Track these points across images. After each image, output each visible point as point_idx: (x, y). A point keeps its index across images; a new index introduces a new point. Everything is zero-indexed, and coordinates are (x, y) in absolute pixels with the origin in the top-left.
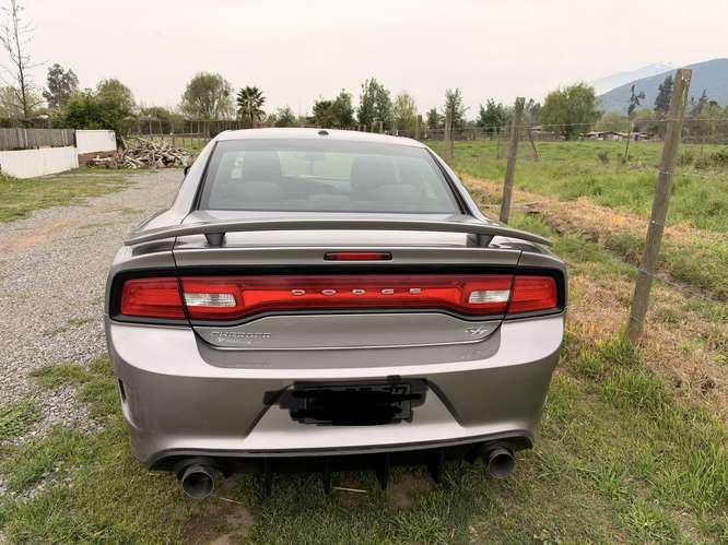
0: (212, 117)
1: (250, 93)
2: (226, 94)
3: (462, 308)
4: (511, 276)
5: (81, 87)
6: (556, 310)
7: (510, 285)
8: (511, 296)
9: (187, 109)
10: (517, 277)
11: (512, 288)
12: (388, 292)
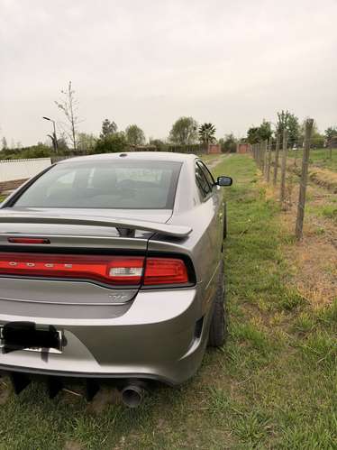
0: (187, 144)
1: (207, 127)
2: (195, 129)
3: (106, 279)
4: (143, 258)
5: (119, 130)
6: (188, 284)
7: (142, 264)
8: (144, 273)
9: (172, 140)
10: (148, 259)
11: (144, 267)
12: (49, 266)
